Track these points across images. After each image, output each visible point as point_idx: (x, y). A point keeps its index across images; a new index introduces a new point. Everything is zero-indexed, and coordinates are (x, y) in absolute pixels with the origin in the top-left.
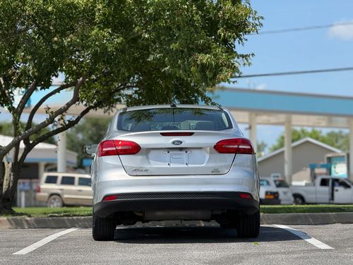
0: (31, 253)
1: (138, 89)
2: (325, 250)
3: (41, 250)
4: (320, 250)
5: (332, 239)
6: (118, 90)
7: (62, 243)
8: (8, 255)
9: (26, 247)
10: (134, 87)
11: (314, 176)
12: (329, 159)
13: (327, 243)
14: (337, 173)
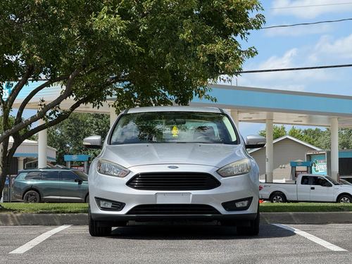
0: (28, 252)
1: (129, 83)
2: (340, 252)
3: (38, 249)
4: (333, 252)
5: (340, 240)
6: (109, 84)
7: (58, 241)
8: (5, 254)
9: (21, 245)
10: (126, 81)
11: (295, 174)
12: (309, 157)
13: (337, 244)
14: (318, 171)
